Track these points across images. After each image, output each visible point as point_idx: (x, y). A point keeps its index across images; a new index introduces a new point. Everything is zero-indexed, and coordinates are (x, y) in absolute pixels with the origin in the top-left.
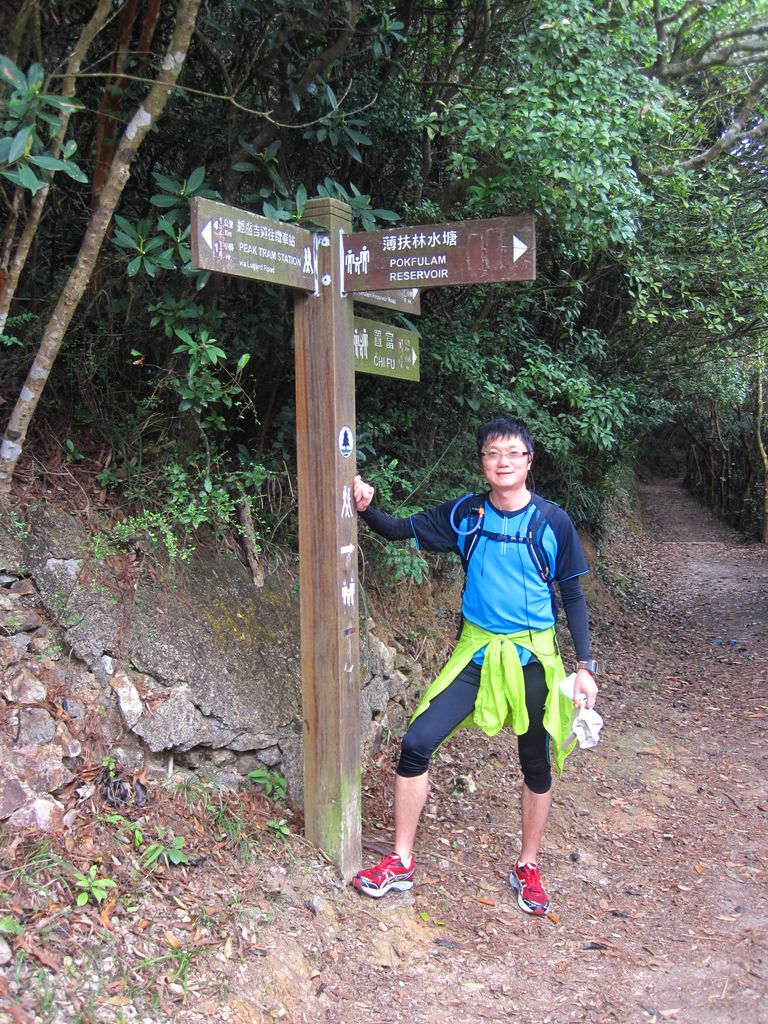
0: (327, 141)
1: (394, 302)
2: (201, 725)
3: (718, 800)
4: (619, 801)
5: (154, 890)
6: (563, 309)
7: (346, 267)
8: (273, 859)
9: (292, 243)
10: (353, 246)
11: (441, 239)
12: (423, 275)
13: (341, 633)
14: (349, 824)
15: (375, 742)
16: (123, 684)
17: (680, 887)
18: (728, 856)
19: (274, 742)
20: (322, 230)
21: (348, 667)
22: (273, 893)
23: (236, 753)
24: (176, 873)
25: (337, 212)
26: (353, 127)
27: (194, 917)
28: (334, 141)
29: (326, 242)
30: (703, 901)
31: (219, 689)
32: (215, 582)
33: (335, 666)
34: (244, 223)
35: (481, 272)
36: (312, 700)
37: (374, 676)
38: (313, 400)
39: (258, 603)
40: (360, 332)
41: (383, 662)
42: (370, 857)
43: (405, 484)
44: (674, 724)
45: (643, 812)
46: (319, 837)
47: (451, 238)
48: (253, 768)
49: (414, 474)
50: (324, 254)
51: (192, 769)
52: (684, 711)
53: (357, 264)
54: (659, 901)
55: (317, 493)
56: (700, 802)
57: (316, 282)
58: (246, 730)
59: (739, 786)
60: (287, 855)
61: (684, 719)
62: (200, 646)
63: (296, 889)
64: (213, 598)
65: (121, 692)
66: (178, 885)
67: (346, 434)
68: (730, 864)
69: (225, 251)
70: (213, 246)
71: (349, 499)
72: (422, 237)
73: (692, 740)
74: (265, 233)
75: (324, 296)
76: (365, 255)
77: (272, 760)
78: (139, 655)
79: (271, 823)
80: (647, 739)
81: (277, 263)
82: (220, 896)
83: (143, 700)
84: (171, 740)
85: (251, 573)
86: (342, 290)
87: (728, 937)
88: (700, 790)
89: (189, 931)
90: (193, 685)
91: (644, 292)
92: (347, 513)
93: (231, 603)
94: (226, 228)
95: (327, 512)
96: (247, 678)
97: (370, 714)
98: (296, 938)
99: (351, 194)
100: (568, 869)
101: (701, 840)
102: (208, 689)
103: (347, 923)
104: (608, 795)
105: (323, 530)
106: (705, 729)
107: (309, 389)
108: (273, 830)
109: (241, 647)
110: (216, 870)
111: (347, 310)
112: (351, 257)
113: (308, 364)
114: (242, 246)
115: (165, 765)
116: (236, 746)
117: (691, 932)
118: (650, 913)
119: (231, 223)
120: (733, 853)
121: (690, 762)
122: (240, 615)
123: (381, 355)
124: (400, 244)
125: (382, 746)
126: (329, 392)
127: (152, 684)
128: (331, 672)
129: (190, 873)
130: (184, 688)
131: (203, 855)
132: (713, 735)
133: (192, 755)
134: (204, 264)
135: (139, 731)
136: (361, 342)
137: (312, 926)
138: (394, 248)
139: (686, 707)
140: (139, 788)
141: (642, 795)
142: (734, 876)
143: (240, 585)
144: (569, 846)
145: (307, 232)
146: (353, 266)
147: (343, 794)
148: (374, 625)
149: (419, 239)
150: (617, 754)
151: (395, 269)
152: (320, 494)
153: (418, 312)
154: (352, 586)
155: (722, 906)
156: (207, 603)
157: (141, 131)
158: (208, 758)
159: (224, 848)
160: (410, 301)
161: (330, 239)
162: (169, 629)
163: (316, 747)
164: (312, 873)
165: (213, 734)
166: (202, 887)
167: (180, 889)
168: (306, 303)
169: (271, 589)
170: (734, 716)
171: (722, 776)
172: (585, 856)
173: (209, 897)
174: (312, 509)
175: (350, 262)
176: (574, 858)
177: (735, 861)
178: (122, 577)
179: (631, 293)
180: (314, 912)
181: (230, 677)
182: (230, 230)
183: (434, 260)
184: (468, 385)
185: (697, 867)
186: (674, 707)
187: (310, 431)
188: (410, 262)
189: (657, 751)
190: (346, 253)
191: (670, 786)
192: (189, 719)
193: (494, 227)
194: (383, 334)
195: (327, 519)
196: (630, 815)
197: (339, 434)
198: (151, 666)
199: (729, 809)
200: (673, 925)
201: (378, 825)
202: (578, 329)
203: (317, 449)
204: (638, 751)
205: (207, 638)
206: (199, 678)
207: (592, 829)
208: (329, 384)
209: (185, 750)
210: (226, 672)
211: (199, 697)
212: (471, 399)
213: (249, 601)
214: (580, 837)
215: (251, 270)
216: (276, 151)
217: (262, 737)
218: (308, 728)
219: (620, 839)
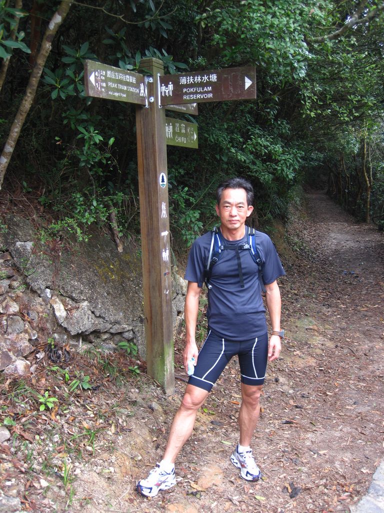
0: (150, 27)
1: (185, 109)
2: (95, 321)
3: (345, 351)
4: (298, 352)
5: (76, 402)
6: (268, 110)
7: (161, 93)
8: (132, 385)
9: (134, 81)
10: (165, 82)
11: (209, 78)
12: (200, 97)
13: (163, 274)
14: (168, 367)
15: (179, 326)
16: (56, 303)
17: (328, 393)
18: (350, 378)
19: (131, 328)
20: (149, 74)
21: (167, 291)
22: (133, 402)
23: (112, 334)
24: (86, 393)
25: (156, 65)
26: (162, 20)
27: (96, 414)
28: (154, 27)
29: (151, 80)
30: (338, 399)
31: (103, 303)
32: (99, 251)
33: (160, 291)
34: (111, 73)
35: (229, 95)
36: (149, 308)
37: (178, 294)
38: (146, 160)
39: (120, 260)
40: (169, 125)
41: (182, 287)
42: (179, 382)
43: (192, 199)
44: (324, 314)
45: (309, 358)
46: (154, 374)
47: (214, 78)
48: (120, 341)
49: (196, 194)
50: (150, 86)
51: (91, 342)
52: (328, 308)
53: (167, 91)
54: (318, 400)
56: (337, 352)
57: (147, 100)
58: (116, 323)
59: (355, 344)
60: (139, 383)
61: (329, 312)
62: (93, 282)
63: (144, 399)
64: (98, 258)
65: (55, 306)
66: (87, 399)
67: (163, 177)
68: (351, 382)
69: (102, 87)
70: (96, 84)
71: (165, 209)
72: (199, 77)
73: (333, 322)
74: (121, 76)
75: (151, 108)
76: (171, 87)
77: (129, 337)
78: (63, 288)
79: (130, 368)
80: (311, 322)
81: (127, 92)
82: (107, 404)
83: (66, 310)
84: (81, 329)
85: (117, 246)
86: (160, 104)
87: (350, 416)
88: (337, 346)
89: (94, 421)
90: (90, 302)
91: (309, 101)
92: (164, 216)
93: (107, 260)
94: (102, 75)
95: (154, 215)
96: (116, 297)
97: (176, 313)
98: (145, 422)
99: (162, 54)
100: (274, 386)
101: (337, 370)
102: (98, 303)
103: (169, 415)
104: (292, 350)
105: (153, 224)
106: (339, 316)
107: (144, 154)
108: (131, 371)
109: (113, 282)
110: (105, 391)
111: (162, 114)
112: (164, 88)
113: (143, 141)
114: (110, 84)
115: (78, 341)
116: (112, 331)
117: (333, 414)
118: (314, 406)
119: (104, 72)
120: (353, 377)
121: (331, 333)
122: (112, 267)
123: (179, 136)
124: (188, 81)
125: (183, 328)
126: (154, 156)
127: (70, 302)
128: (158, 294)
129: (92, 393)
130: (86, 303)
131: (99, 384)
132: (343, 319)
133: (91, 336)
134: (92, 93)
135: (65, 325)
136: (169, 130)
137: (152, 417)
138: (185, 83)
139: (329, 306)
140: (66, 353)
141: (309, 349)
142: (353, 387)
143: (111, 252)
144: (274, 375)
145: (142, 75)
146: (165, 92)
147: (165, 353)
148: (177, 269)
149: (198, 78)
150: (296, 329)
151: (186, 93)
152: (150, 206)
153: (197, 114)
154: (167, 251)
155: (348, 402)
156: (95, 261)
157: (57, 25)
158: (98, 337)
159: (108, 381)
160: (193, 108)
161: (153, 79)
162: (77, 275)
163: (151, 330)
164: (152, 391)
165: (101, 325)
166: (99, 399)
167: (88, 401)
168: (142, 111)
169: (126, 253)
170: (353, 310)
171: (347, 339)
172: (281, 380)
173: (102, 405)
174: (147, 214)
175: (163, 90)
176: (277, 380)
177: (354, 380)
178: (53, 249)
179: (303, 102)
180: (153, 410)
181: (108, 297)
182: (104, 76)
183: (205, 89)
184: (221, 149)
185: (336, 383)
186: (324, 305)
187: (145, 175)
188: (193, 90)
189: (316, 328)
190: (161, 86)
191: (322, 345)
192: (89, 319)
193: (235, 72)
194: (180, 125)
195: (155, 219)
196: (303, 359)
197: (159, 177)
198: (70, 293)
199: (351, 355)
200: (324, 412)
201: (182, 367)
202: (276, 120)
203: (148, 184)
204: (306, 328)
205: (96, 278)
206: (93, 298)
207: (285, 366)
208: (154, 151)
209: (87, 333)
210: (106, 295)
211: (94, 308)
212: (223, 155)
213: (116, 259)
214: (279, 370)
215: (114, 96)
216: (124, 33)
217: (125, 326)
218: (148, 322)
219: (298, 371)
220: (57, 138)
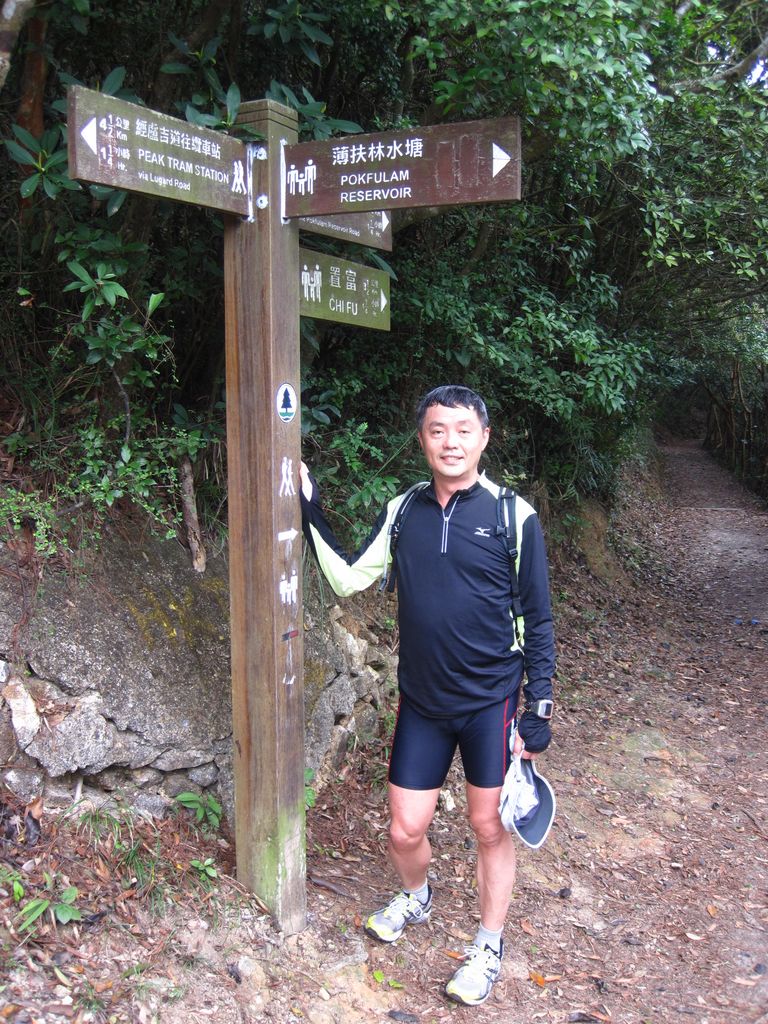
0: (277, 37)
1: (357, 234)
2: (115, 742)
3: (736, 818)
4: (622, 819)
5: (30, 961)
6: (567, 249)
7: (288, 186)
8: (193, 910)
9: (216, 153)
10: (297, 159)
11: (403, 149)
12: (381, 195)
13: (278, 638)
14: (289, 864)
15: (339, 750)
16: (15, 694)
17: (689, 935)
18: (747, 894)
19: (209, 758)
20: (257, 139)
21: (289, 677)
22: (187, 957)
23: (162, 772)
24: (66, 933)
25: (277, 117)
26: (313, 23)
27: (76, 997)
28: (285, 38)
29: (262, 154)
30: (715, 955)
31: (140, 697)
32: (145, 567)
33: (270, 678)
34: (149, 126)
35: (451, 191)
36: (244, 717)
37: (338, 674)
38: (245, 351)
39: (196, 591)
40: (311, 269)
41: (350, 657)
42: (321, 897)
43: (375, 452)
44: (688, 722)
45: (649, 834)
46: (252, 879)
47: (415, 148)
48: (183, 789)
49: (391, 440)
50: (260, 167)
51: (108, 791)
52: (699, 707)
53: (302, 182)
54: (663, 954)
55: (250, 467)
56: (715, 820)
57: (250, 204)
58: (173, 745)
59: (760, 800)
60: (212, 903)
61: (699, 716)
62: (119, 646)
63: (218, 948)
64: (140, 587)
65: (13, 703)
66: (65, 950)
67: (286, 394)
68: (749, 905)
69: (116, 159)
70: (98, 150)
71: (290, 473)
72: (380, 147)
73: (707, 741)
74: (177, 137)
75: (260, 222)
76: (311, 171)
77: (206, 780)
78: (39, 659)
79: (195, 863)
80: (656, 741)
81: (194, 179)
82: (117, 963)
83: (40, 714)
84: (75, 762)
85: (191, 556)
86: (283, 214)
87: (745, 1010)
88: (715, 806)
89: (68, 1017)
90: (105, 695)
91: (662, 230)
92: (288, 490)
93: (162, 593)
94: (119, 129)
95: (262, 489)
96: (177, 682)
97: (333, 719)
98: (210, 1016)
99: (302, 100)
100: (557, 908)
101: (716, 870)
102: (126, 698)
103: (281, 990)
104: (609, 812)
105: (257, 511)
106: (722, 728)
107: (241, 336)
108: (195, 872)
109: (171, 646)
110: (117, 927)
111: (290, 241)
112: (294, 173)
113: (240, 306)
114: (142, 153)
115: (72, 788)
116: (162, 765)
117: (701, 1000)
118: (652, 971)
119: (127, 123)
120: (753, 890)
121: (704, 769)
122: (172, 607)
123: (339, 298)
124: (353, 156)
125: (348, 755)
126: (264, 341)
127: (55, 695)
128: (266, 685)
129: (82, 934)
130: (93, 699)
131: (103, 908)
132: (731, 736)
133: (106, 776)
134: (84, 172)
135: (34, 751)
136: (311, 282)
137: (232, 1000)
138: (346, 161)
139: (701, 701)
140: (30, 822)
141: (648, 812)
142: (754, 921)
143: (177, 570)
144: (560, 879)
145: (238, 141)
146: (297, 184)
147: (280, 829)
148: (341, 614)
149: (376, 150)
150: (621, 759)
151: (347, 188)
152: (253, 468)
153: (389, 248)
154: (295, 579)
155: (739, 962)
156: (131, 593)
158: (128, 778)
159: (131, 897)
160: (378, 234)
161: (267, 150)
162: (80, 627)
163: (249, 773)
164: (243, 925)
165: (131, 750)
166: (96, 951)
167: (66, 957)
168: (239, 231)
169: (215, 574)
170: (755, 712)
171: (740, 788)
172: (579, 892)
173: (102, 966)
174: (244, 486)
175: (293, 180)
176: (564, 894)
177: (755, 901)
178: (24, 563)
179: (648, 231)
180: (238, 980)
181: (156, 682)
182: (124, 132)
183: (394, 176)
184: (457, 338)
185: (710, 907)
186: (688, 700)
187: (242, 390)
188: (365, 178)
189: (666, 755)
190: (288, 169)
191: (681, 800)
192: (97, 737)
193: (468, 133)
194: (342, 273)
195: (262, 498)
196: (634, 836)
197: (276, 394)
198: (53, 672)
199: (748, 830)
200: (679, 989)
201: (335, 854)
202: (586, 274)
203: (249, 412)
204: (646, 755)
205: (128, 635)
206: (114, 685)
207: (589, 855)
208: (265, 332)
209: (94, 772)
210: (150, 676)
211: (113, 709)
212: (460, 353)
213: (185, 589)
214: (574, 866)
215: (155, 185)
216: (215, 49)
217: (193, 753)
219: (621, 870)
220: (22, 292)
